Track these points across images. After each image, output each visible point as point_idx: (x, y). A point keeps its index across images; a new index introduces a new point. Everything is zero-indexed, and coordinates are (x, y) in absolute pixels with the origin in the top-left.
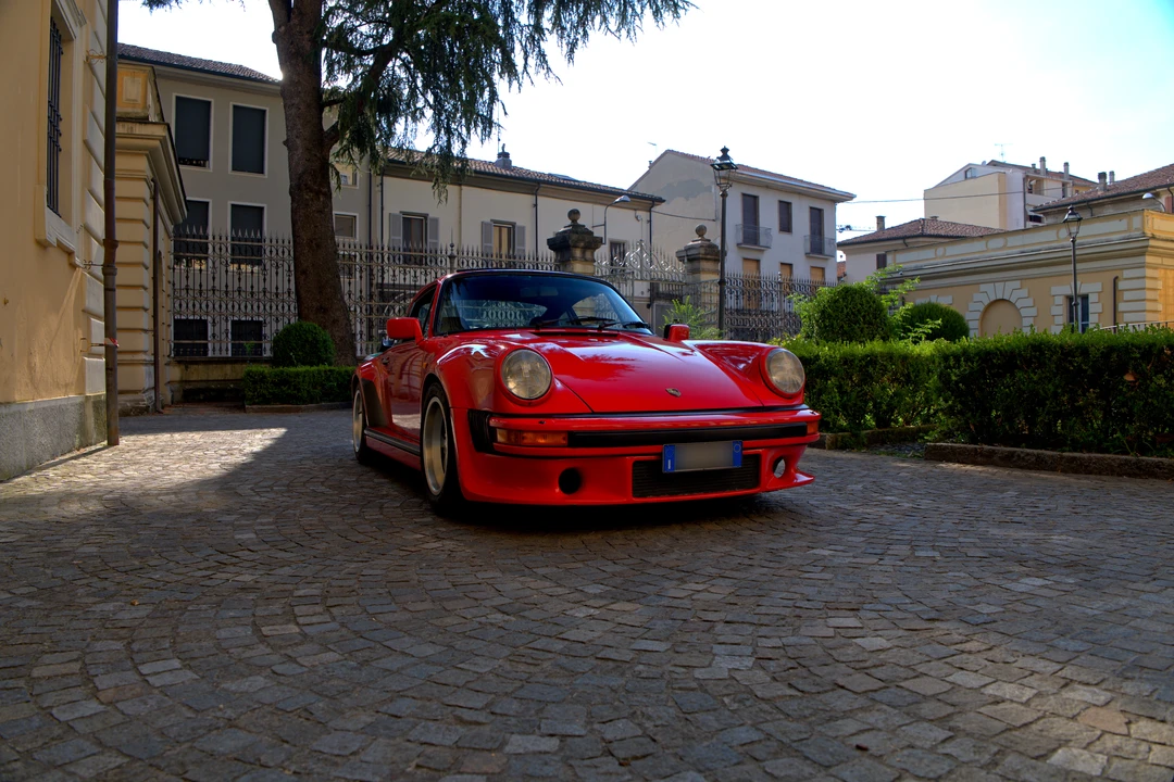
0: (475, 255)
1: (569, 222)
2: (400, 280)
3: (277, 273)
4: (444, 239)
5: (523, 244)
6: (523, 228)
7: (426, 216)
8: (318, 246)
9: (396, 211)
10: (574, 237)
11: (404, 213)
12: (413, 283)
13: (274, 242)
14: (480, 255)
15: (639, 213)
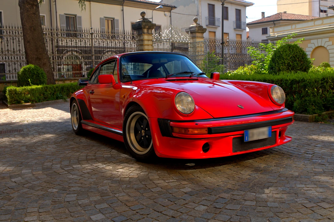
0: (97, 32)
1: (141, 17)
2: (69, 44)
3: (13, 42)
4: (85, 25)
5: (118, 27)
6: (118, 20)
7: (76, 16)
8: (34, 30)
9: (63, 14)
10: (144, 24)
11: (66, 14)
12: (75, 45)
13: (11, 28)
14: (100, 32)
15: (166, 13)
